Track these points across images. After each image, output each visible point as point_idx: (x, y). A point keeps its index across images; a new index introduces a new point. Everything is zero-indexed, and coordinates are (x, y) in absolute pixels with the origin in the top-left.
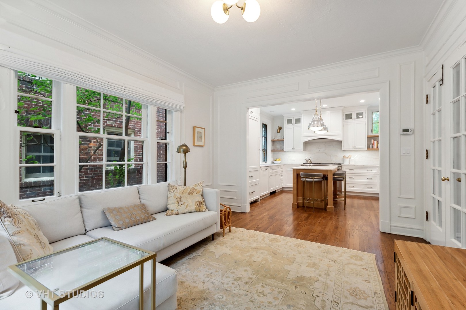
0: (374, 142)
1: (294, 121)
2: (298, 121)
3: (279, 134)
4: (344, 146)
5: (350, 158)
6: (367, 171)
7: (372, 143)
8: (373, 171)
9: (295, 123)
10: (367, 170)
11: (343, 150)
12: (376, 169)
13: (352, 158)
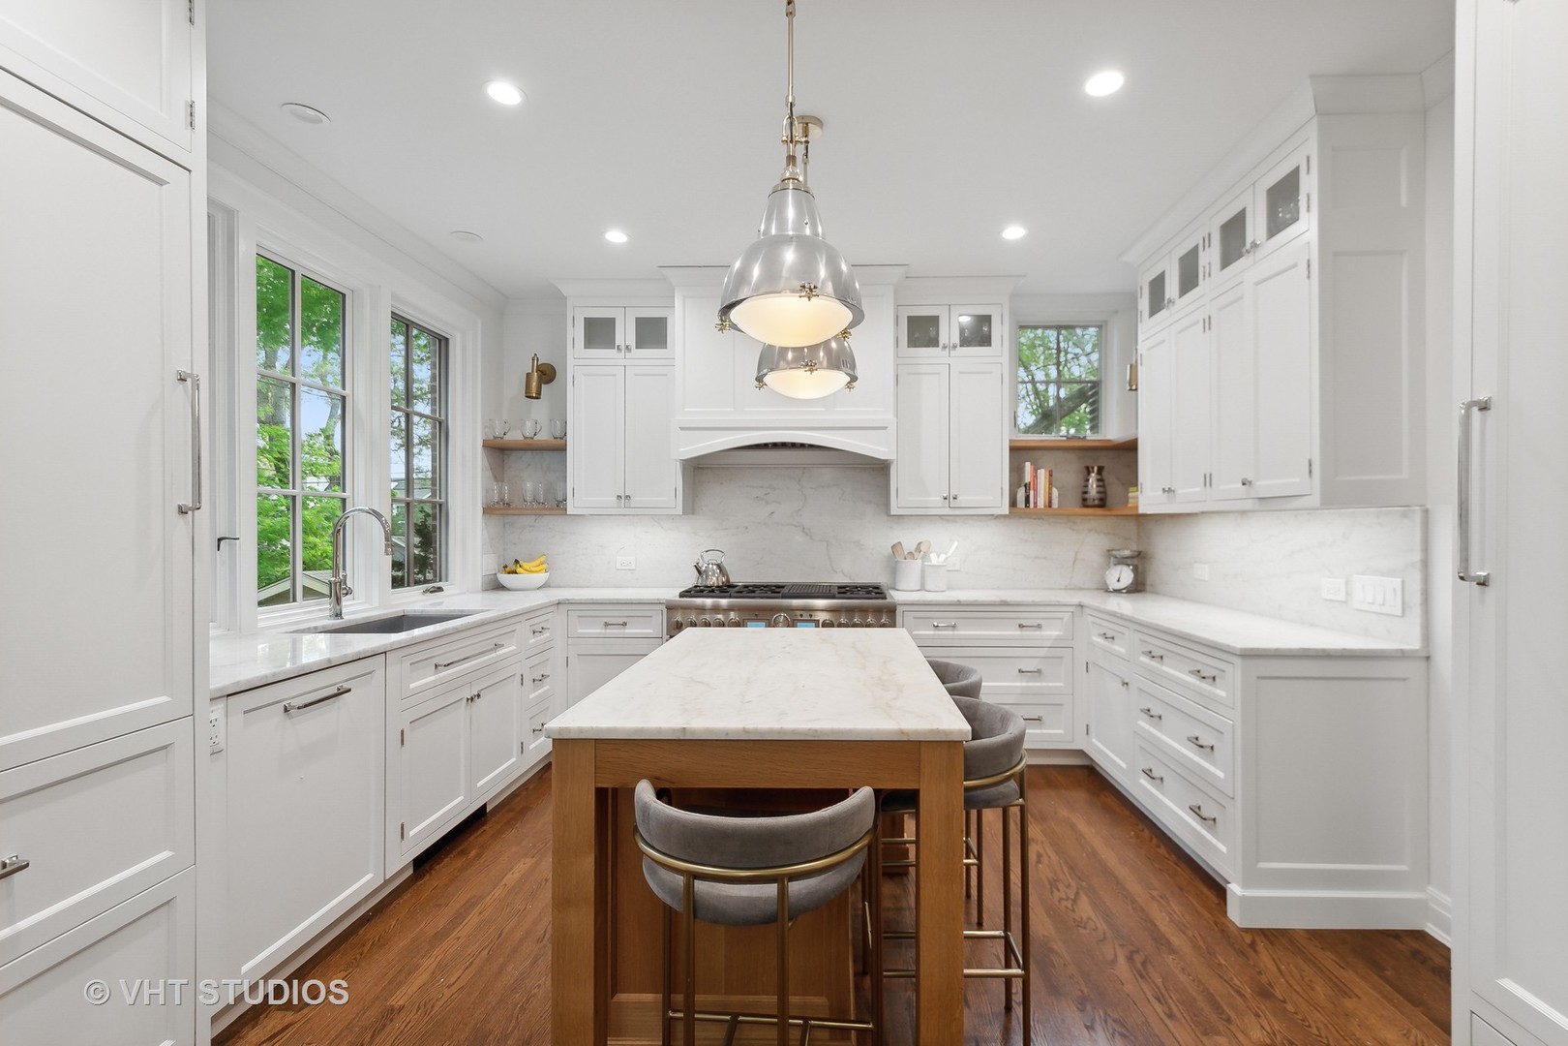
0: (1035, 477)
1: (625, 333)
2: (652, 332)
3: (540, 410)
4: (903, 493)
5: (926, 557)
6: (1019, 633)
7: (1028, 478)
8: (1043, 633)
9: (632, 340)
10: (1021, 626)
11: (894, 511)
12: (1062, 619)
13: (934, 559)
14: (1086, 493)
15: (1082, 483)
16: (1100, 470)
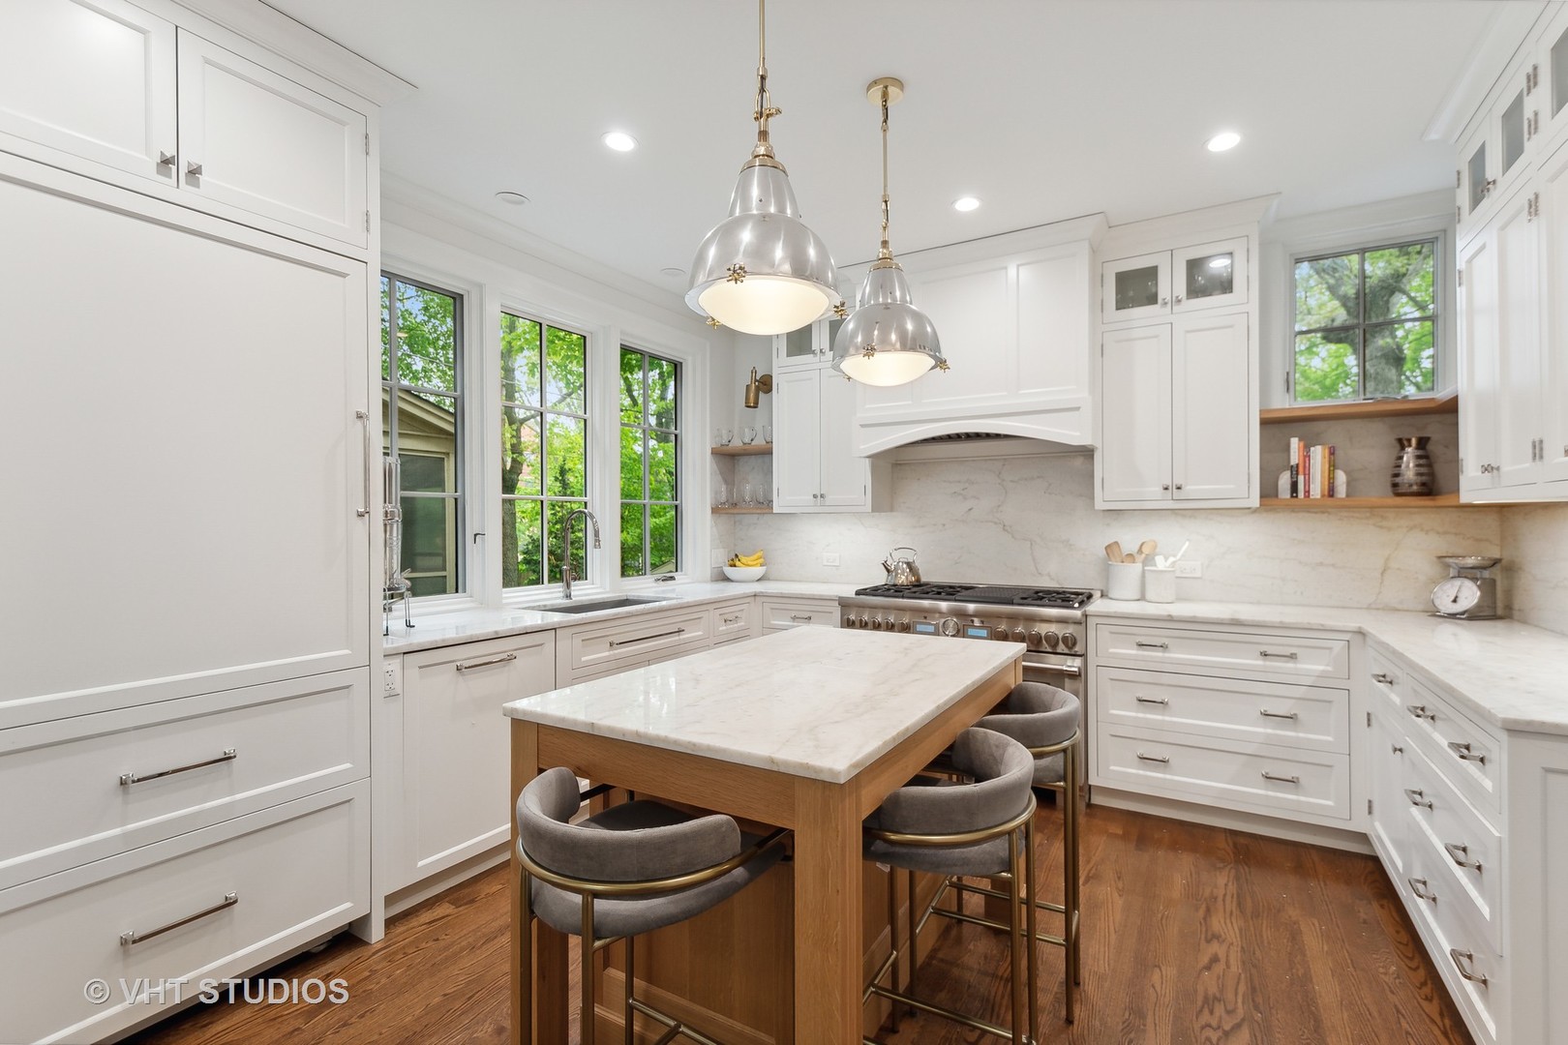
0: (1307, 457)
1: (820, 338)
3: (756, 418)
4: (1111, 484)
5: (1149, 560)
6: (1260, 662)
7: (1294, 460)
8: (1299, 666)
9: (825, 344)
10: (1265, 655)
11: (1099, 505)
12: (1330, 649)
13: (1161, 563)
14: (1397, 475)
15: (1392, 462)
16: (1422, 443)
